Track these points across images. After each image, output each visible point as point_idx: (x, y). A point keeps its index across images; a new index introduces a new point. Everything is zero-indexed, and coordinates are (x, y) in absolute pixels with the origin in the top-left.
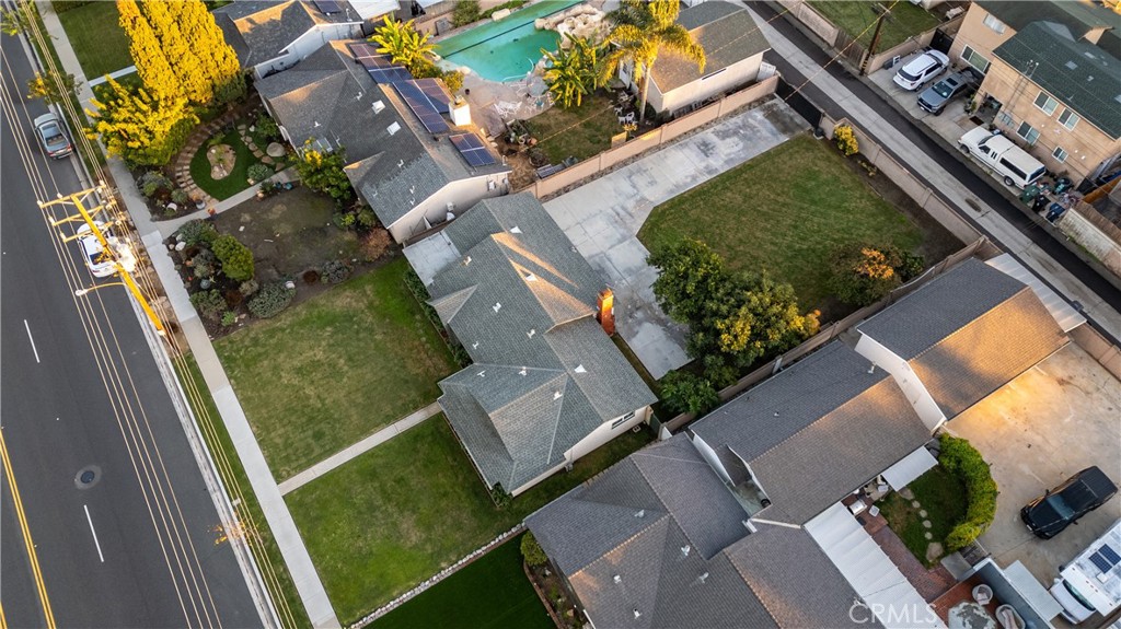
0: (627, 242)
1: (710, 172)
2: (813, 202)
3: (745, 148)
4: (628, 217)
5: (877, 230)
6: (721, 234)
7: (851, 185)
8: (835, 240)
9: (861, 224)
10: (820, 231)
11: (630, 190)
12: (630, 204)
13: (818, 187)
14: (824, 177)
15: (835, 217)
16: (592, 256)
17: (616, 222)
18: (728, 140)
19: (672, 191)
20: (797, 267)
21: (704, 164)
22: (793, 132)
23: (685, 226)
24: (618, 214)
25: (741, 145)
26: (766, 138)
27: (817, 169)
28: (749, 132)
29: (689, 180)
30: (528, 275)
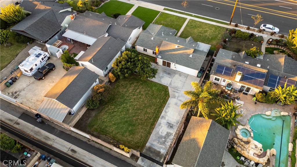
0: (169, 84)
1: (163, 117)
2: (126, 122)
3: (158, 133)
4: (175, 91)
5: (103, 122)
6: (147, 98)
7: (118, 135)
8: (115, 112)
9: (109, 121)
10: (120, 113)
11: (180, 98)
12: (177, 94)
13: (128, 129)
14: (127, 134)
15: (117, 120)
16: (174, 76)
17: (176, 88)
18: (165, 133)
19: (169, 104)
20: (122, 98)
21: (167, 119)
22: (147, 150)
23: (157, 95)
24: (177, 90)
25: (160, 133)
26: (154, 141)
27: (131, 136)
28: (161, 140)
29: (167, 111)
30: (178, 47)
